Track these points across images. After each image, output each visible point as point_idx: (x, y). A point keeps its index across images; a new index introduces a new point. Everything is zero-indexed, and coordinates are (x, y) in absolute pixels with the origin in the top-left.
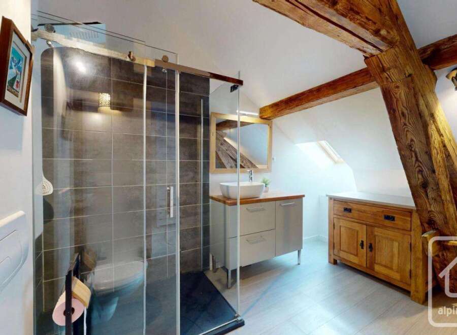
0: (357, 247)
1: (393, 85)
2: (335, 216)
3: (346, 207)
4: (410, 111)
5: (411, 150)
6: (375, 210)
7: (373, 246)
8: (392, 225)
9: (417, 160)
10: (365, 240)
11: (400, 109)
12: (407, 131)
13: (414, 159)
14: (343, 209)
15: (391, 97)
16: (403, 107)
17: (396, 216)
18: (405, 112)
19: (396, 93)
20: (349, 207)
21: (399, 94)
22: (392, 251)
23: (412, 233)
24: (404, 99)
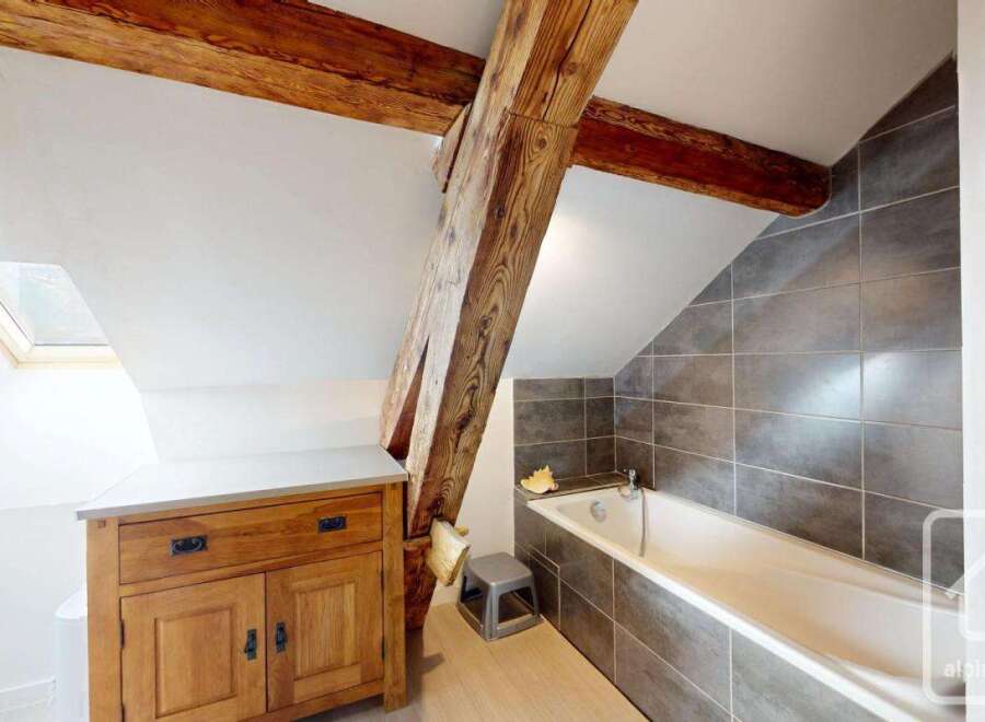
0: (232, 661)
1: (536, 131)
2: (127, 590)
3: (182, 535)
4: (531, 228)
5: (481, 334)
6: (291, 513)
7: (287, 628)
8: (339, 542)
9: (481, 361)
10: (259, 625)
11: (514, 214)
12: (499, 281)
13: (476, 358)
14: (169, 550)
15: (516, 169)
16: (525, 210)
17: (348, 512)
18: (522, 225)
19: (531, 161)
20: (194, 533)
21: (533, 167)
22: (341, 615)
23: (385, 543)
24: (537, 187)
